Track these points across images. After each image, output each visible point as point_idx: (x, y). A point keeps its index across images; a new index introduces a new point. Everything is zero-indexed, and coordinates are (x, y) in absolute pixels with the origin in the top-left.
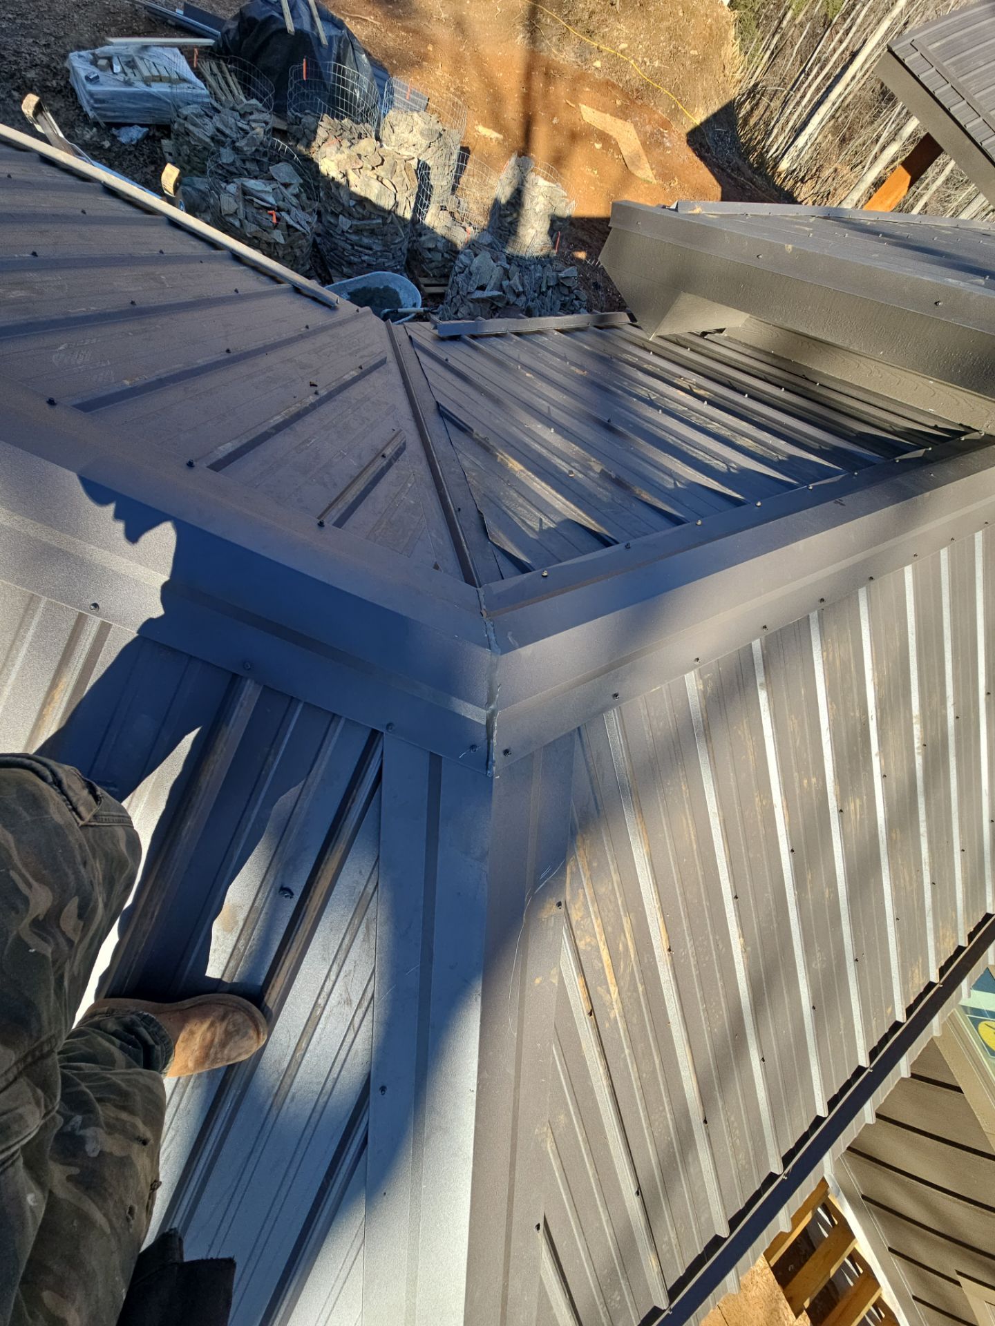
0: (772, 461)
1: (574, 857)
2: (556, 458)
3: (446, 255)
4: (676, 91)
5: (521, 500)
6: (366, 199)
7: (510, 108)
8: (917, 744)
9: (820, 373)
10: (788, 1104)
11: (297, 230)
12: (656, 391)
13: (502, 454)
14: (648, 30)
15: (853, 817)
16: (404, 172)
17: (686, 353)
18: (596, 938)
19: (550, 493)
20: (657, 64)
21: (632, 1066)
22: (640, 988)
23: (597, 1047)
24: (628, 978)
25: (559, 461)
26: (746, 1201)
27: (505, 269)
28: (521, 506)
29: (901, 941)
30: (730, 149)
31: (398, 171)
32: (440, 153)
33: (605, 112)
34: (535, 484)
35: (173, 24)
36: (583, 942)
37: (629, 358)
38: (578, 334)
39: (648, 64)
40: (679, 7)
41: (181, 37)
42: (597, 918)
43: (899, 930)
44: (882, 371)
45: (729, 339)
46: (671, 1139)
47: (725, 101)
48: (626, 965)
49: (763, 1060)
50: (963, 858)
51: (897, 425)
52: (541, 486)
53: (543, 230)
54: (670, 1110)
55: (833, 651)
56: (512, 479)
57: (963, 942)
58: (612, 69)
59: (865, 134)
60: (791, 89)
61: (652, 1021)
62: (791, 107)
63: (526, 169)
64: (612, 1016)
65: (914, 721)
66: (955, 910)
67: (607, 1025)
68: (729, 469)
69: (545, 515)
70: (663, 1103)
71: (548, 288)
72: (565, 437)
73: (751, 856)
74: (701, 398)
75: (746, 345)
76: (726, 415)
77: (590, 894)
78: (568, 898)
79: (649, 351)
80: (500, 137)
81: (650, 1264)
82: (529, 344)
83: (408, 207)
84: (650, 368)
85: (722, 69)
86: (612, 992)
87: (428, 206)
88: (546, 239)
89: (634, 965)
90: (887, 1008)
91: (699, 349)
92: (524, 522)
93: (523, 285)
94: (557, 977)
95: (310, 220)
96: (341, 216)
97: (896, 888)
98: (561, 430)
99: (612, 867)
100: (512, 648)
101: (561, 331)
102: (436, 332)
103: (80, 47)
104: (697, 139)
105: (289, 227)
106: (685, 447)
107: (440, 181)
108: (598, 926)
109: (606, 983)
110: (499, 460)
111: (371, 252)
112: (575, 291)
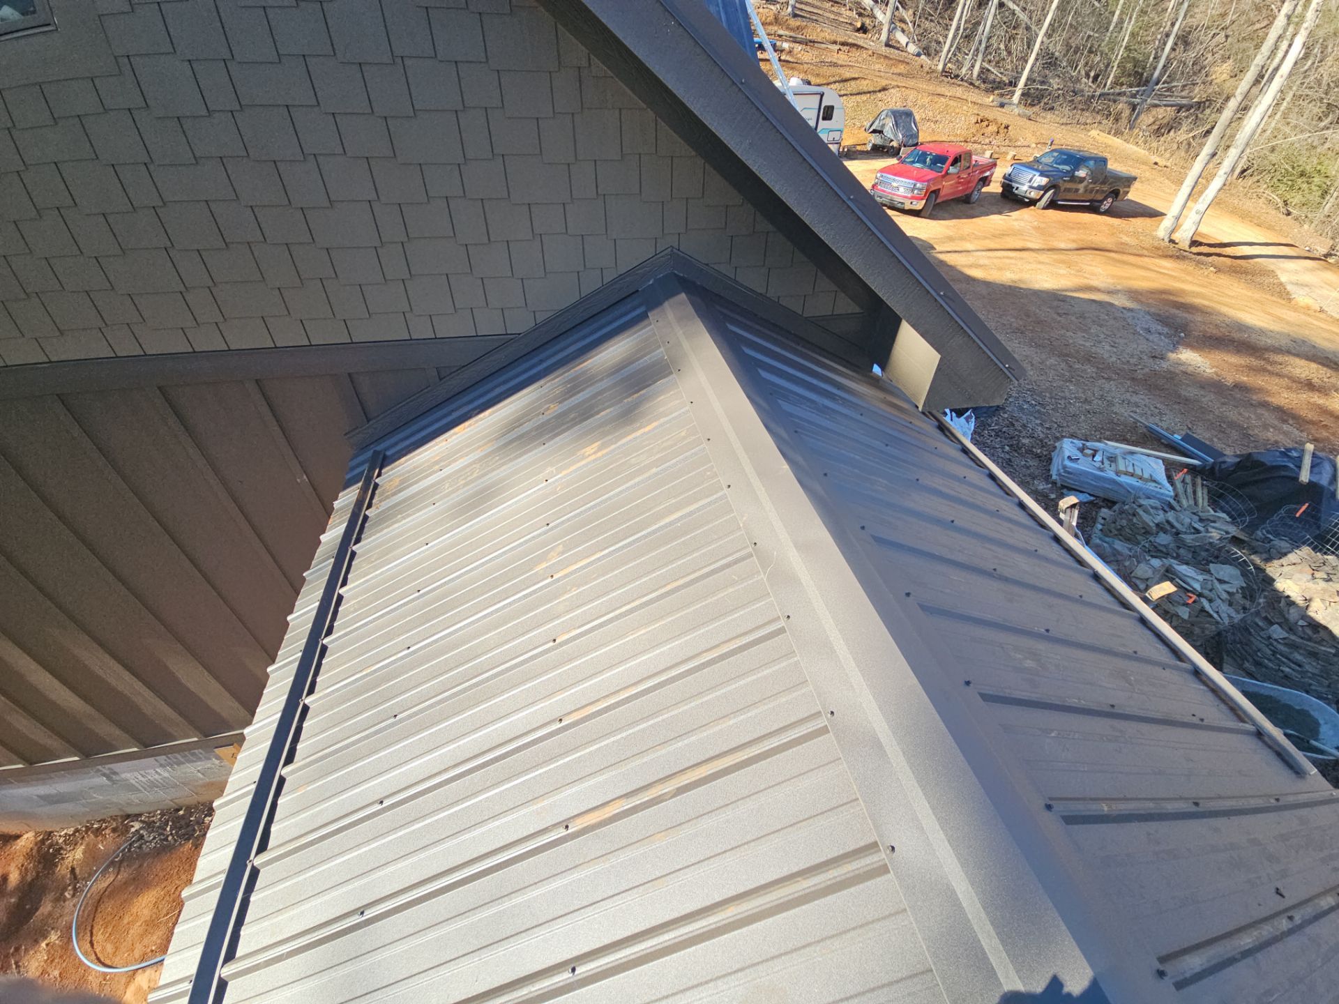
11: (1211, 617)
35: (1166, 443)
41: (1167, 453)
96: (1277, 626)
103: (1073, 436)
105: (1204, 611)
111: (1297, 668)
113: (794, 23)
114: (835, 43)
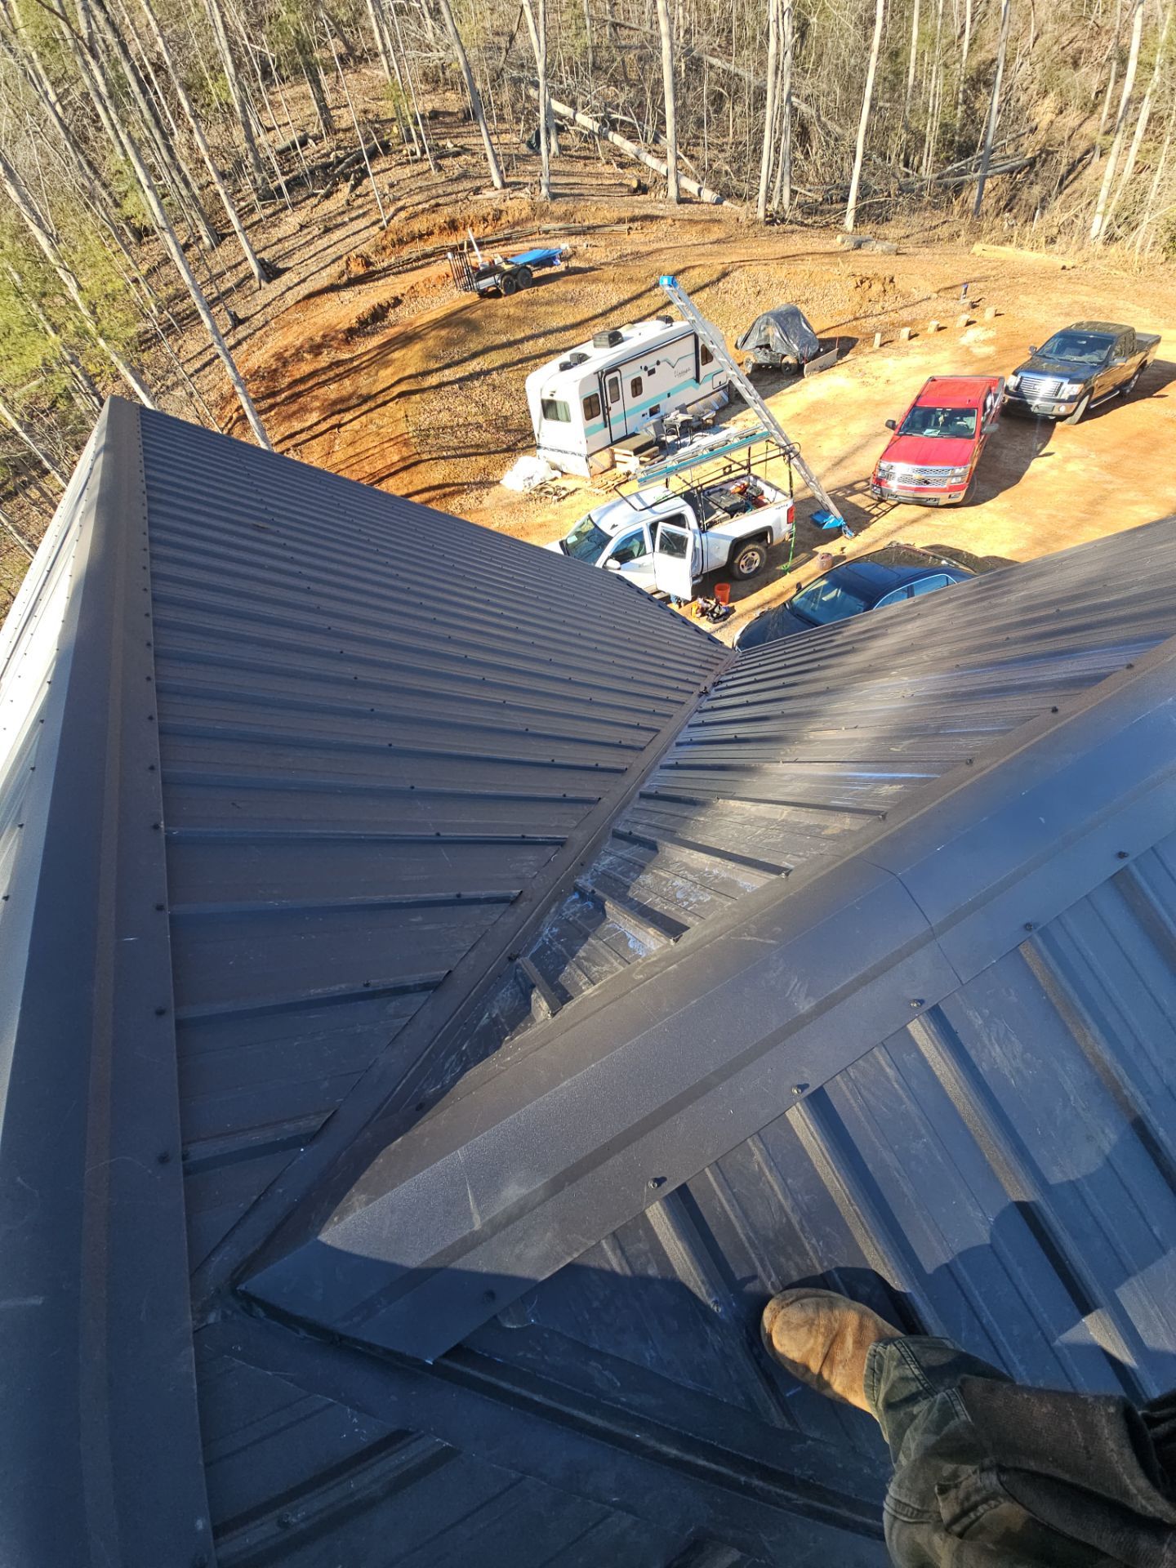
113: (559, 208)
114: (620, 221)
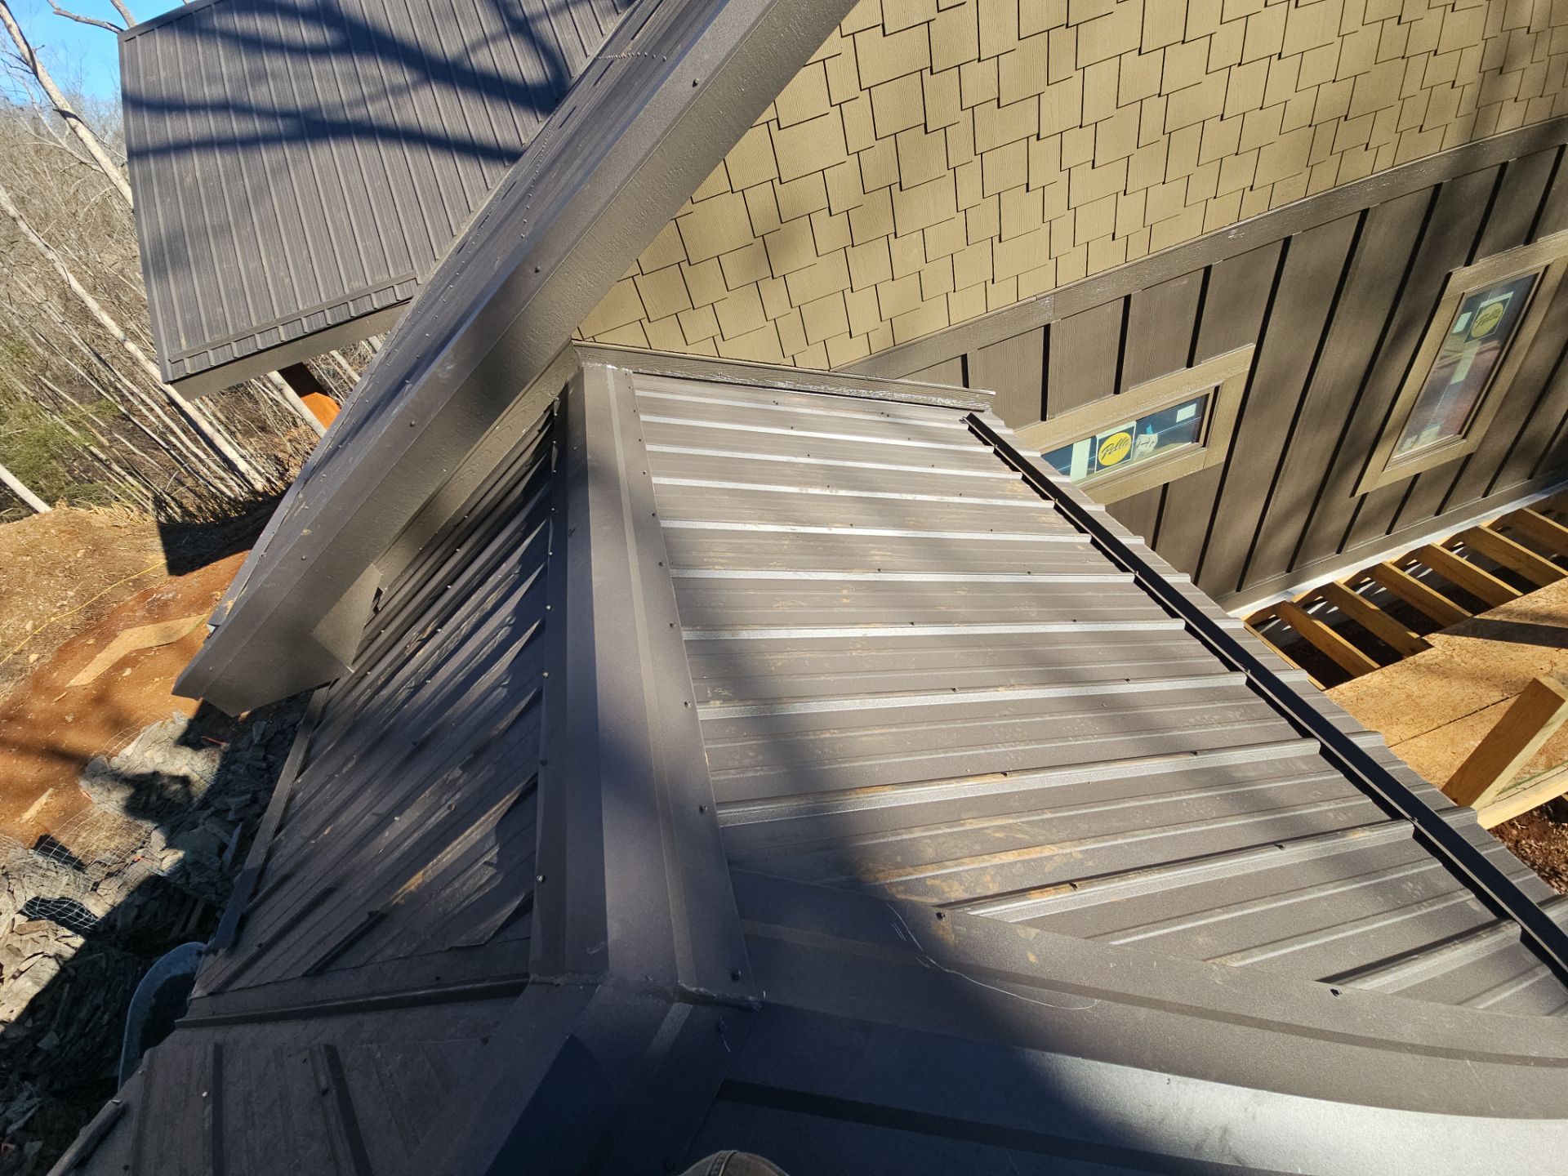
0: (518, 580)
1: (886, 887)
2: (429, 822)
3: (156, 894)
4: (114, 579)
5: (457, 884)
6: (33, 1002)
7: (23, 773)
8: (827, 492)
9: (459, 511)
10: (1175, 658)
11: (32, 1118)
12: (408, 679)
13: (396, 897)
14: (26, 596)
15: (888, 559)
16: (24, 937)
17: (385, 634)
18: (986, 868)
19: (460, 843)
20: (71, 593)
21: (1138, 836)
22: (1049, 815)
23: (1114, 882)
24: (1036, 830)
25: (433, 819)
26: (1279, 715)
27: (213, 814)
28: (464, 884)
29: (1014, 530)
30: (212, 534)
31: (18, 945)
32: (25, 880)
33: (92, 658)
34: (444, 860)
36: (991, 885)
37: (363, 698)
38: (313, 752)
39: (65, 603)
40: (19, 559)
42: (963, 864)
43: (1001, 530)
44: (474, 462)
45: (391, 587)
46: (1218, 795)
47: (156, 531)
48: (1021, 831)
49: (1128, 680)
50: (940, 466)
51: (527, 461)
52: (449, 852)
53: (189, 756)
54: (1187, 794)
55: (717, 558)
56: (427, 889)
57: (1019, 476)
58: (48, 642)
59: (265, 411)
60: (182, 464)
61: (1085, 804)
62: (202, 467)
63: (104, 767)
64: (1080, 856)
65: (804, 492)
66: (987, 479)
67: (1090, 863)
68: (509, 625)
69: (482, 856)
70: (1177, 801)
71: (265, 759)
72: (409, 806)
73: (914, 667)
74: (434, 633)
75: (404, 571)
76: (459, 612)
77: (933, 870)
78: (935, 901)
79: (366, 674)
80: (51, 790)
81: (1362, 839)
82: (296, 819)
83: (69, 940)
84: (383, 679)
85: (116, 528)
86: (1051, 853)
87: (82, 910)
88: (202, 754)
89: (1022, 820)
90: (1078, 550)
91: (389, 619)
92: (481, 887)
93: (244, 793)
94: (1028, 929)
95: (26, 1094)
96: (39, 1045)
97: (962, 528)
98: (399, 808)
99: (905, 837)
100: (605, 952)
101: (300, 774)
102: (221, 952)
104: (178, 565)
105: (25, 1128)
106: (473, 664)
107: (59, 885)
108: (973, 863)
109: (1041, 859)
110: (403, 902)
111: (102, 1008)
112: (285, 726)
